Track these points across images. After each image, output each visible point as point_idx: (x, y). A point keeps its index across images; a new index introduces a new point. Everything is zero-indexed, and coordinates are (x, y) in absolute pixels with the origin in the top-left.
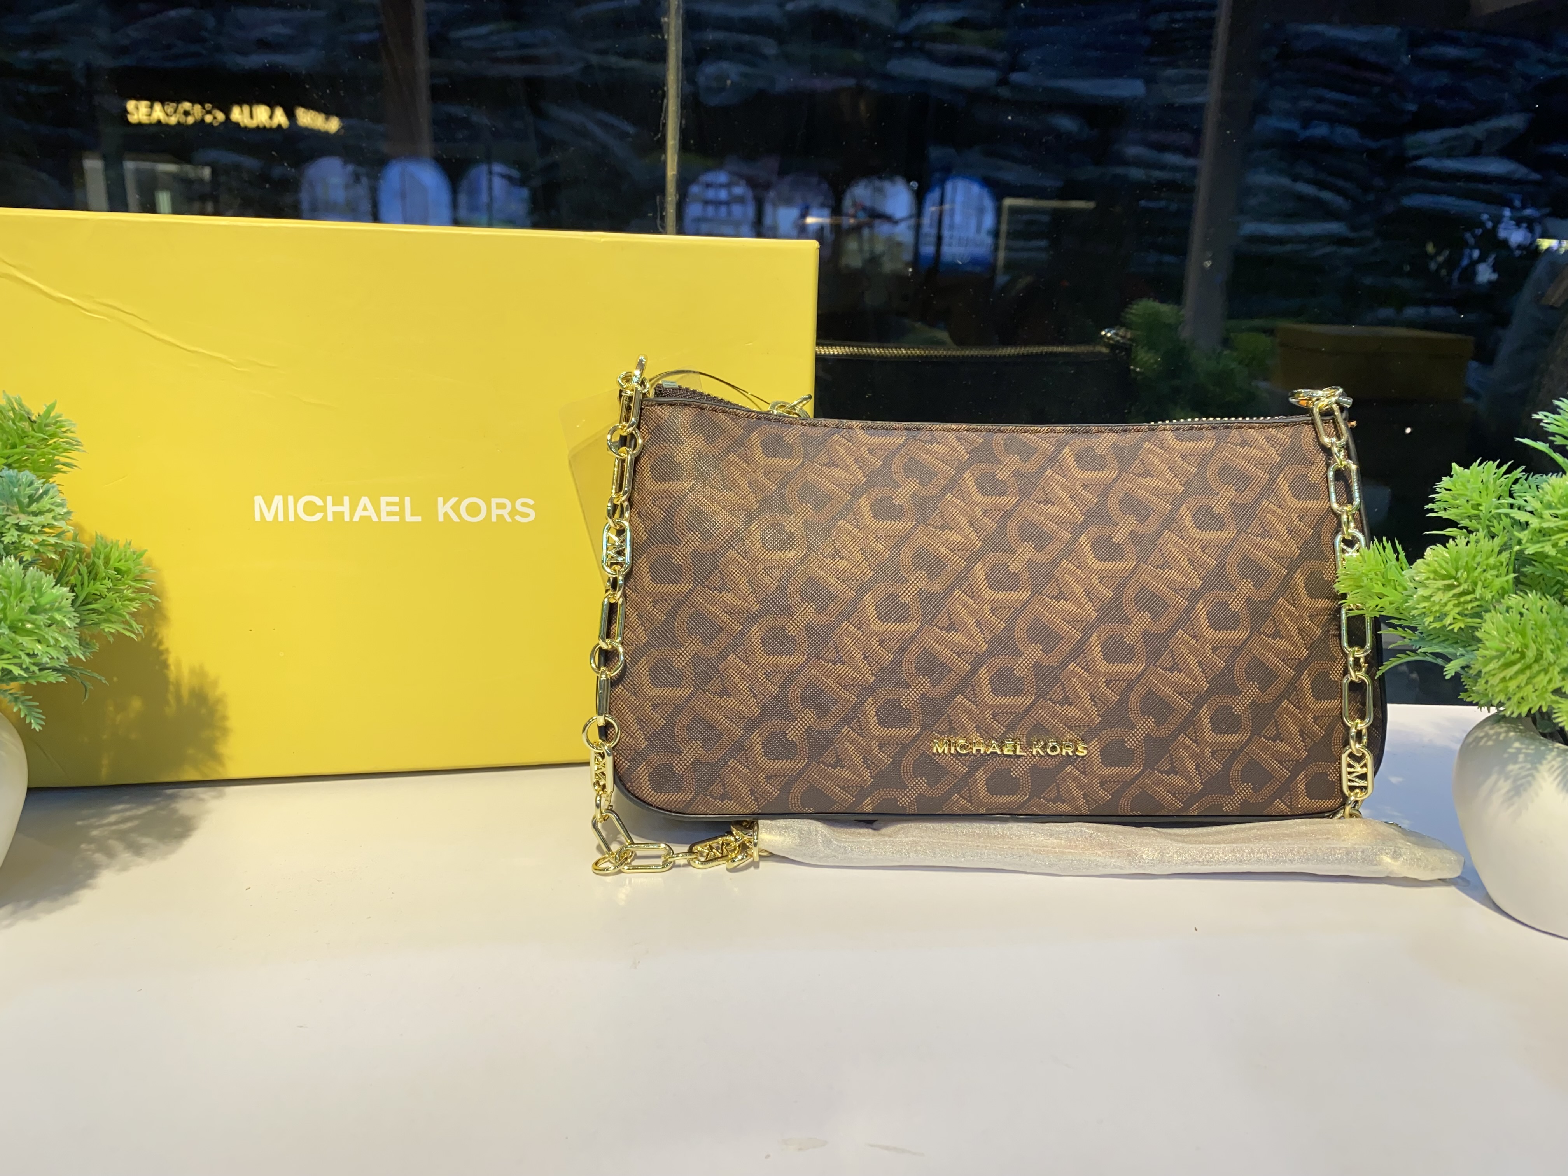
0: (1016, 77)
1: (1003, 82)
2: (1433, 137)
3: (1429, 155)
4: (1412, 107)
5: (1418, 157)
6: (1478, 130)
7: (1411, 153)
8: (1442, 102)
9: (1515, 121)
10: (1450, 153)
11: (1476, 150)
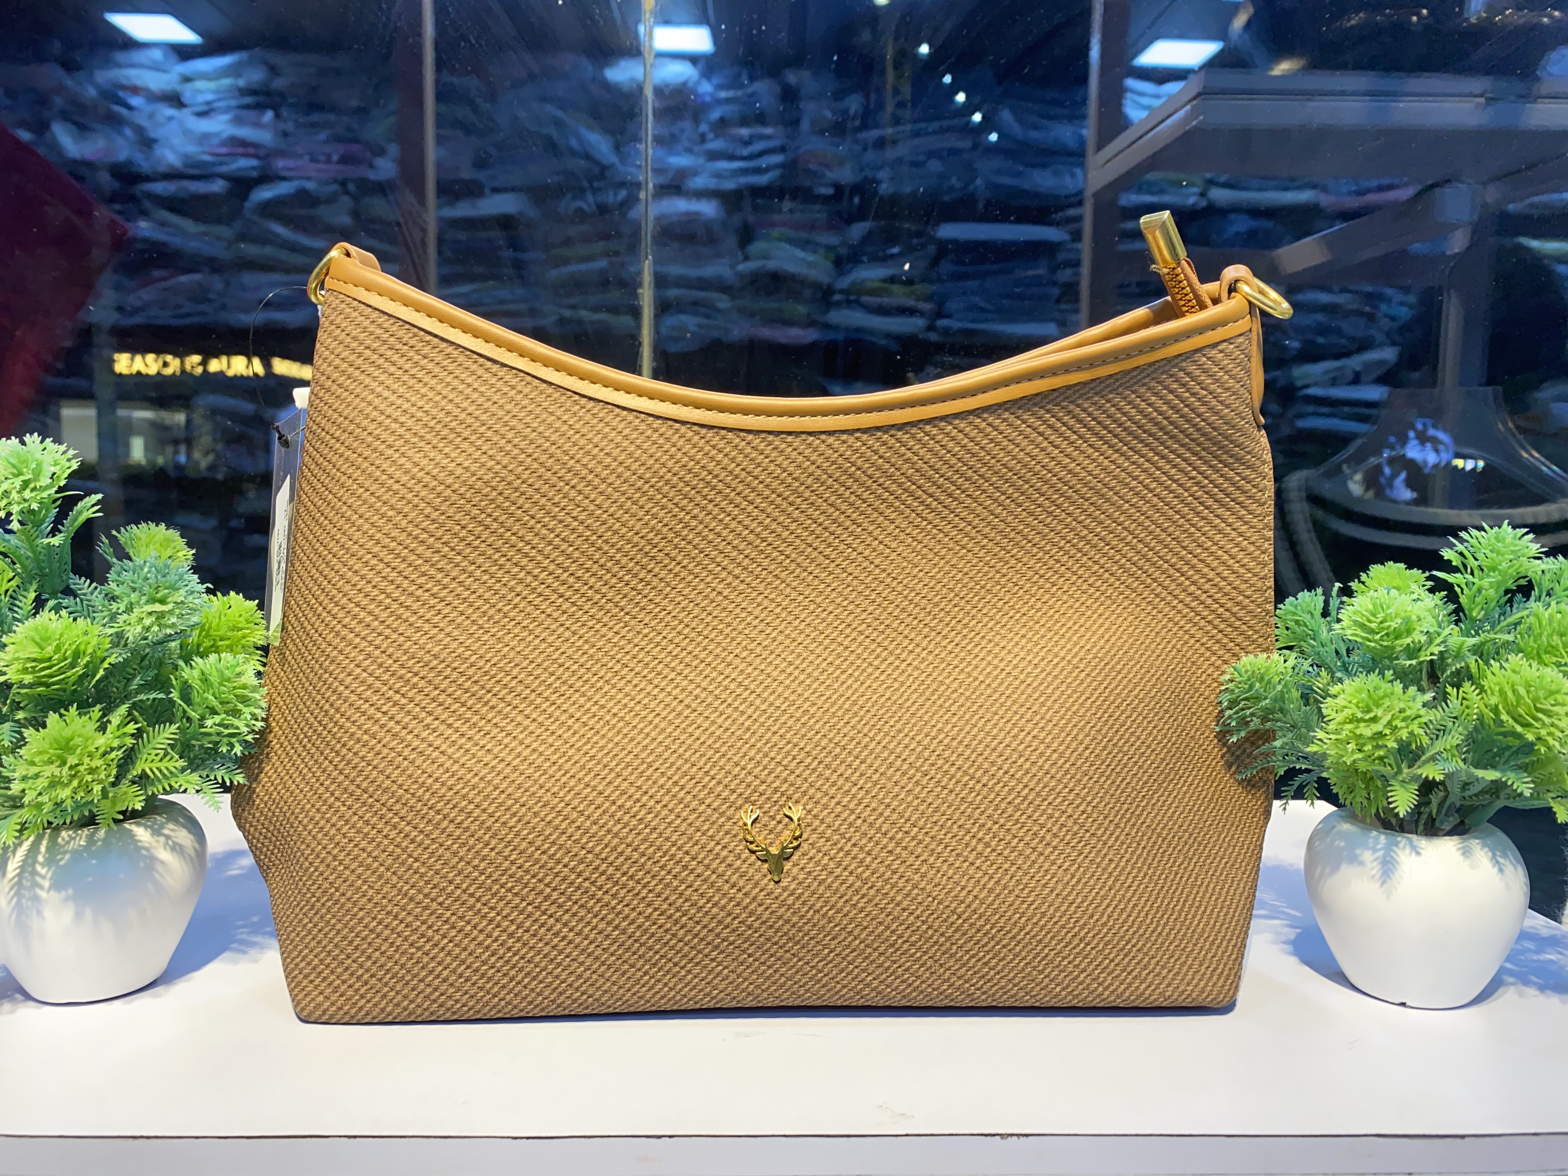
0: (943, 323)
1: (931, 328)
2: (1317, 369)
3: (1316, 384)
4: (1296, 344)
5: (1306, 387)
6: (1355, 362)
7: (1299, 383)
9: (1388, 354)
10: (1334, 382)
11: (1356, 380)
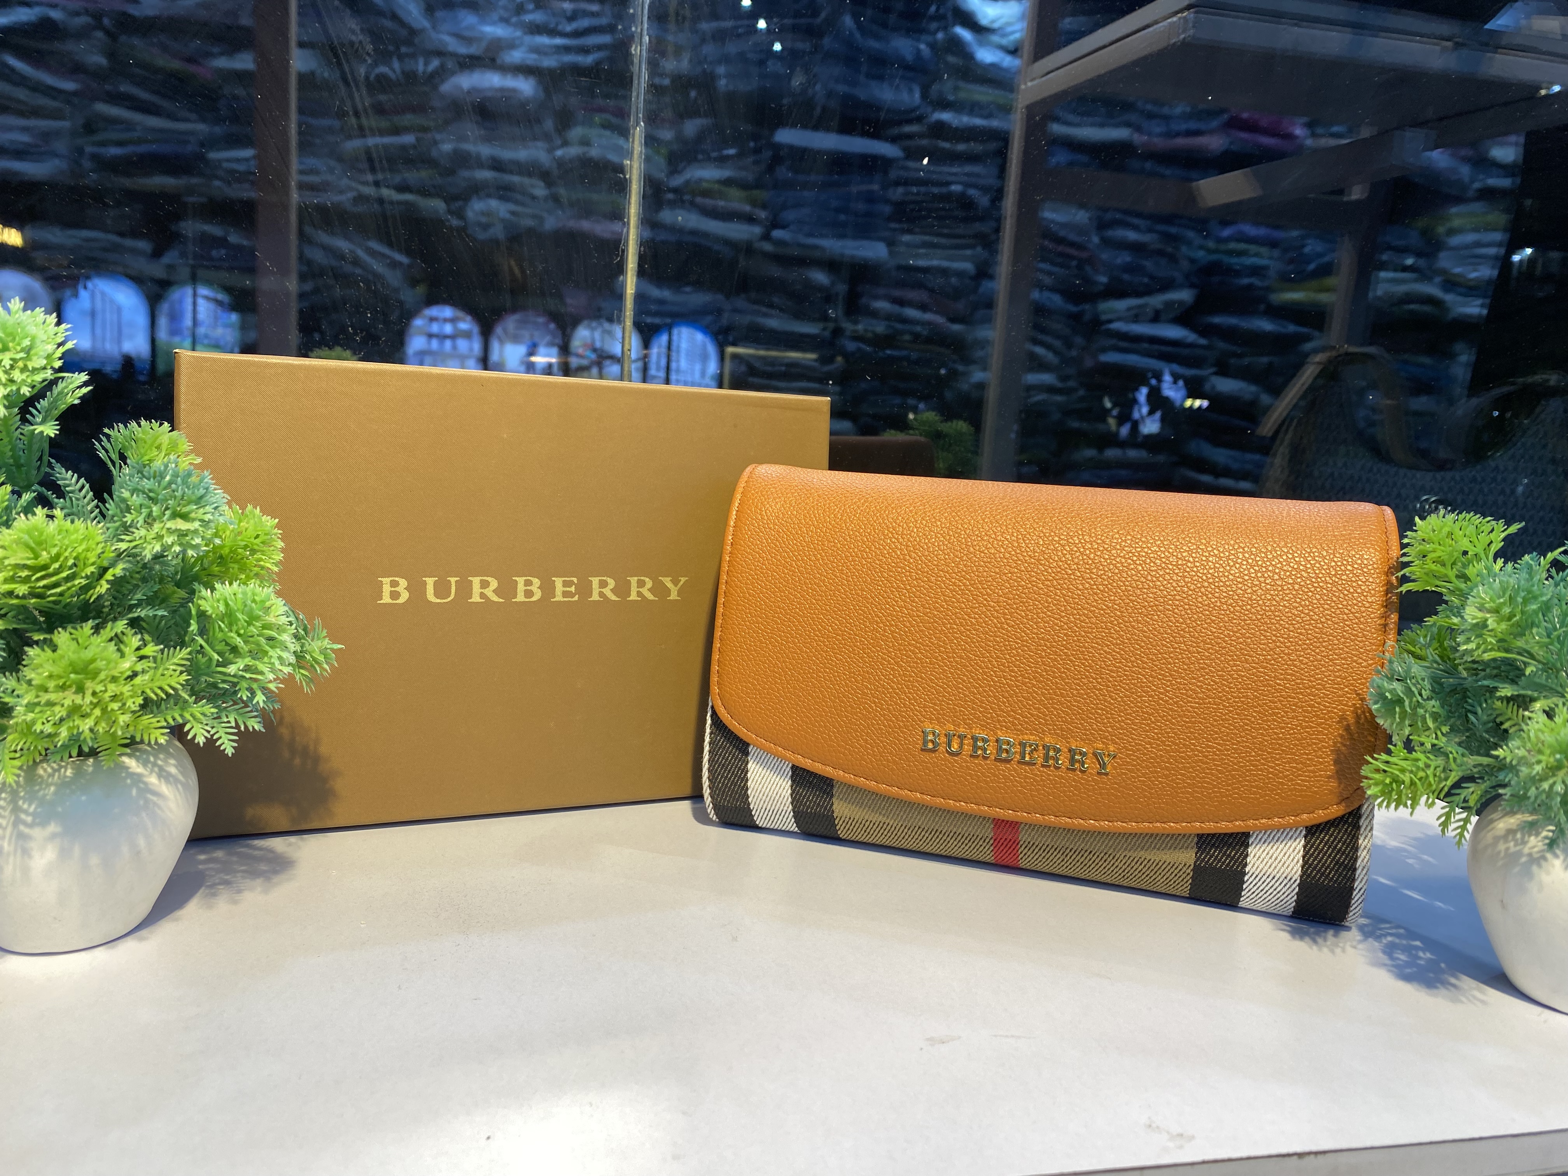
0: (777, 234)
1: (766, 237)
2: (1121, 305)
3: (1119, 319)
4: (1103, 279)
5: (1110, 321)
6: (1157, 301)
7: (1104, 317)
8: (1126, 277)
9: (1184, 295)
10: (1136, 319)
11: (1156, 318)
